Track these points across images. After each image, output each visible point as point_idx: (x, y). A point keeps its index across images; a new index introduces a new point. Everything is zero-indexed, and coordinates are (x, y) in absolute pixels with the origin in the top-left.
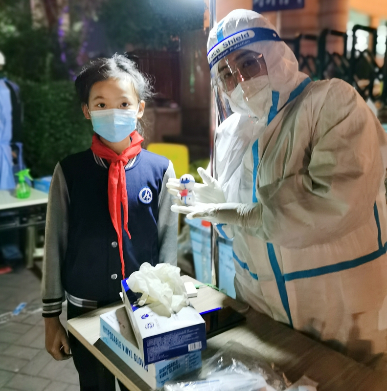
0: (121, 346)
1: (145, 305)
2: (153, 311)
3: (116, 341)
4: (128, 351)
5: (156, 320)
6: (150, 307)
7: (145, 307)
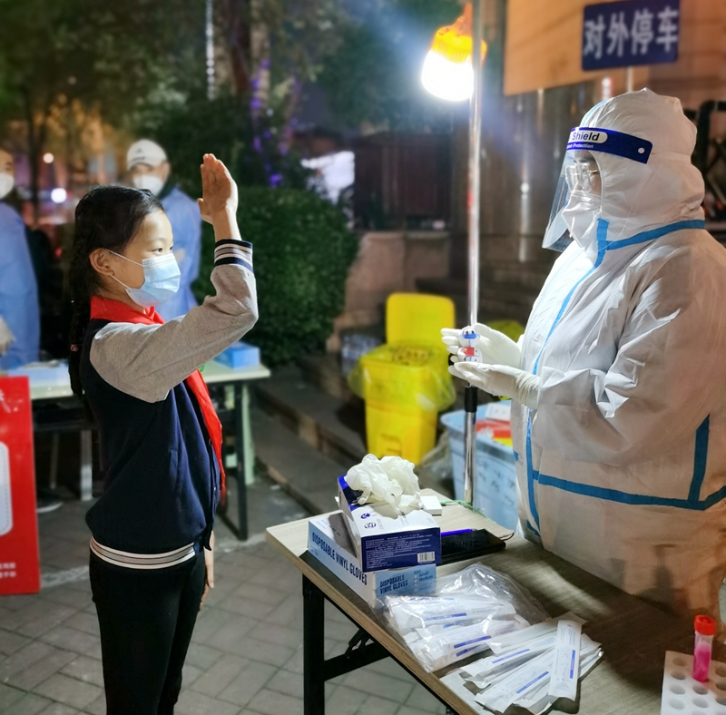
0: (335, 557)
1: (366, 504)
2: (375, 510)
3: (328, 550)
4: (342, 561)
5: (379, 521)
6: (372, 507)
7: (367, 506)
